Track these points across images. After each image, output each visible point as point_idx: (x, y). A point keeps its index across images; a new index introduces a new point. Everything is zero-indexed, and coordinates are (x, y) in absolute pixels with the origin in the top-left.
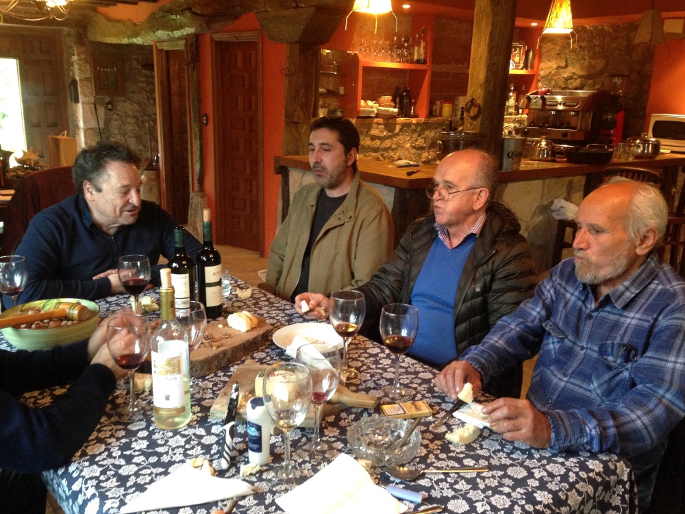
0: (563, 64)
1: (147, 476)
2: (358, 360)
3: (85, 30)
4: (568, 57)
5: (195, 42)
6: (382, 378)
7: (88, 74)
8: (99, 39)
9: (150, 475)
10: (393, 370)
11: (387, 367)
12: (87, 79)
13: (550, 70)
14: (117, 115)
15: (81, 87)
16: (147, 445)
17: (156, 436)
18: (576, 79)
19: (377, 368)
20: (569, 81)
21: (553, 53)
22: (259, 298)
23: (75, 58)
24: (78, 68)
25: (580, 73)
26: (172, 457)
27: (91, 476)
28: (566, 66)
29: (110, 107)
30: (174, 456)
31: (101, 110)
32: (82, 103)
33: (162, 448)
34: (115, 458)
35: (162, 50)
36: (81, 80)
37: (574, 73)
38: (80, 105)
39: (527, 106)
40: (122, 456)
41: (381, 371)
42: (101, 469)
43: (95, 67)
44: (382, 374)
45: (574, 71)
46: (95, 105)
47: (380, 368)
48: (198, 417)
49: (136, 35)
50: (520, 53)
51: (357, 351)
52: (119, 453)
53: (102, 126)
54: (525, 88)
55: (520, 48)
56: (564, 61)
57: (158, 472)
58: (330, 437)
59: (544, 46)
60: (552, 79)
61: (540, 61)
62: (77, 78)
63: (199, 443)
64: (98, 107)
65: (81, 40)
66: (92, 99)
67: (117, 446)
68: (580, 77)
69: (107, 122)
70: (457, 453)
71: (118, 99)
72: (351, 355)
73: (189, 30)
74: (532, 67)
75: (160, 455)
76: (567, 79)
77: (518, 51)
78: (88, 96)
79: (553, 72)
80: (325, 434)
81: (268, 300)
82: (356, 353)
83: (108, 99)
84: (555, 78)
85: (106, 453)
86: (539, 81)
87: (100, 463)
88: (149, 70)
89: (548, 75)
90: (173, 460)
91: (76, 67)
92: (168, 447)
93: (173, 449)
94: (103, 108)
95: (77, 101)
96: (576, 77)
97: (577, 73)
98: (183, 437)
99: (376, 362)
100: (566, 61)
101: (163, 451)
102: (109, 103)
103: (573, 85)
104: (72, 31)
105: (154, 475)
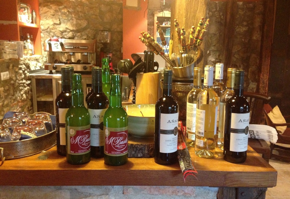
4: (61, 17)
13: (48, 26)
18: (69, 32)
20: (64, 34)
21: (49, 14)
28: (60, 24)
56: (58, 20)
59: (41, 9)
60: (50, 31)
61: (40, 19)
74: (36, 23)
76: (62, 32)
77: (26, 11)
79: (51, 27)
84: (53, 31)
97: (69, 28)
100: (60, 20)
103: (67, 36)
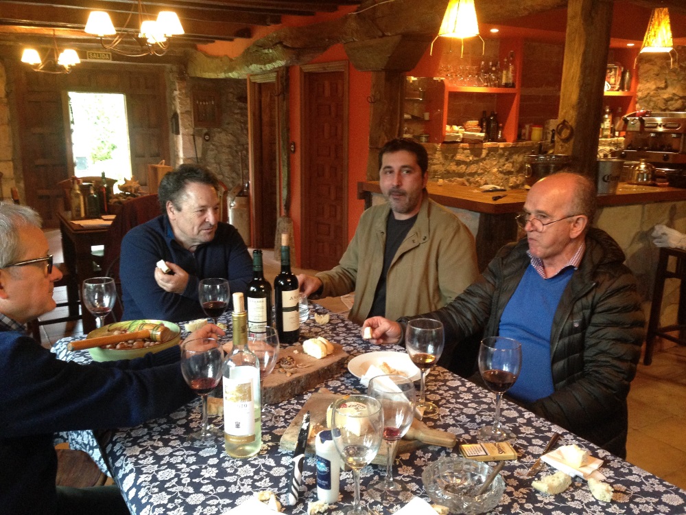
0: (663, 85)
1: (214, 507)
2: (437, 393)
3: (186, 66)
4: (668, 77)
5: (285, 75)
6: (463, 413)
7: (189, 107)
8: (199, 74)
9: (217, 506)
10: (474, 405)
11: (468, 402)
12: (187, 112)
13: (648, 92)
14: (214, 145)
15: (181, 119)
16: (217, 474)
17: (226, 465)
18: (677, 100)
19: (457, 403)
20: (669, 103)
21: (652, 73)
22: (337, 324)
23: (177, 93)
24: (180, 103)
25: (681, 94)
26: (239, 488)
27: (158, 503)
28: (666, 87)
29: (207, 138)
30: (242, 487)
31: (199, 141)
32: (183, 134)
33: (231, 477)
34: (184, 485)
35: (255, 83)
36: (181, 113)
37: (674, 94)
38: (180, 137)
39: (624, 128)
40: (191, 484)
41: (462, 407)
42: (170, 496)
43: (194, 101)
44: (462, 409)
45: (674, 92)
46: (193, 135)
47: (460, 403)
48: (269, 446)
49: (231, 69)
50: (615, 75)
51: (436, 383)
52: (189, 480)
53: (199, 155)
54: (622, 109)
55: (615, 69)
56: (664, 82)
57: (225, 503)
58: (404, 477)
59: (641, 67)
60: (650, 100)
61: (637, 82)
62: (179, 111)
63: (268, 475)
64: (197, 138)
65: (182, 75)
66: (191, 131)
67: (187, 473)
68: (681, 98)
69: (205, 152)
70: (546, 504)
71: (215, 130)
72: (429, 388)
73: (280, 63)
74: (629, 89)
75: (228, 484)
76: (667, 101)
77: (613, 72)
78: (188, 128)
79: (652, 93)
80: (399, 473)
81: (346, 326)
82: (435, 385)
83: (205, 131)
84: (654, 99)
85: (176, 480)
86: (636, 103)
87: (169, 490)
88: (244, 102)
89: (646, 96)
90: (241, 491)
91: (178, 101)
92: (236, 477)
93: (242, 480)
94: (201, 139)
95: (178, 133)
96: (676, 98)
97: (677, 94)
98: (252, 467)
99: (456, 396)
100: (666, 82)
101: (232, 481)
102: (206, 134)
103: (674, 106)
104: (175, 68)
105: (220, 506)
